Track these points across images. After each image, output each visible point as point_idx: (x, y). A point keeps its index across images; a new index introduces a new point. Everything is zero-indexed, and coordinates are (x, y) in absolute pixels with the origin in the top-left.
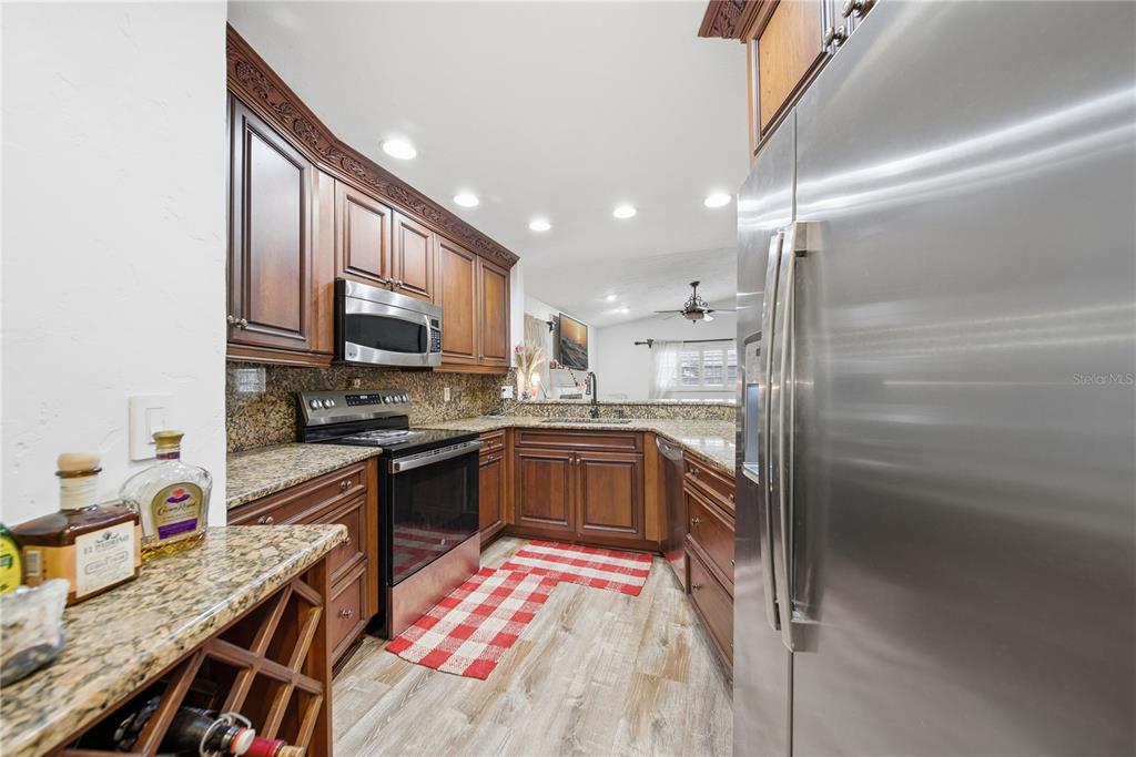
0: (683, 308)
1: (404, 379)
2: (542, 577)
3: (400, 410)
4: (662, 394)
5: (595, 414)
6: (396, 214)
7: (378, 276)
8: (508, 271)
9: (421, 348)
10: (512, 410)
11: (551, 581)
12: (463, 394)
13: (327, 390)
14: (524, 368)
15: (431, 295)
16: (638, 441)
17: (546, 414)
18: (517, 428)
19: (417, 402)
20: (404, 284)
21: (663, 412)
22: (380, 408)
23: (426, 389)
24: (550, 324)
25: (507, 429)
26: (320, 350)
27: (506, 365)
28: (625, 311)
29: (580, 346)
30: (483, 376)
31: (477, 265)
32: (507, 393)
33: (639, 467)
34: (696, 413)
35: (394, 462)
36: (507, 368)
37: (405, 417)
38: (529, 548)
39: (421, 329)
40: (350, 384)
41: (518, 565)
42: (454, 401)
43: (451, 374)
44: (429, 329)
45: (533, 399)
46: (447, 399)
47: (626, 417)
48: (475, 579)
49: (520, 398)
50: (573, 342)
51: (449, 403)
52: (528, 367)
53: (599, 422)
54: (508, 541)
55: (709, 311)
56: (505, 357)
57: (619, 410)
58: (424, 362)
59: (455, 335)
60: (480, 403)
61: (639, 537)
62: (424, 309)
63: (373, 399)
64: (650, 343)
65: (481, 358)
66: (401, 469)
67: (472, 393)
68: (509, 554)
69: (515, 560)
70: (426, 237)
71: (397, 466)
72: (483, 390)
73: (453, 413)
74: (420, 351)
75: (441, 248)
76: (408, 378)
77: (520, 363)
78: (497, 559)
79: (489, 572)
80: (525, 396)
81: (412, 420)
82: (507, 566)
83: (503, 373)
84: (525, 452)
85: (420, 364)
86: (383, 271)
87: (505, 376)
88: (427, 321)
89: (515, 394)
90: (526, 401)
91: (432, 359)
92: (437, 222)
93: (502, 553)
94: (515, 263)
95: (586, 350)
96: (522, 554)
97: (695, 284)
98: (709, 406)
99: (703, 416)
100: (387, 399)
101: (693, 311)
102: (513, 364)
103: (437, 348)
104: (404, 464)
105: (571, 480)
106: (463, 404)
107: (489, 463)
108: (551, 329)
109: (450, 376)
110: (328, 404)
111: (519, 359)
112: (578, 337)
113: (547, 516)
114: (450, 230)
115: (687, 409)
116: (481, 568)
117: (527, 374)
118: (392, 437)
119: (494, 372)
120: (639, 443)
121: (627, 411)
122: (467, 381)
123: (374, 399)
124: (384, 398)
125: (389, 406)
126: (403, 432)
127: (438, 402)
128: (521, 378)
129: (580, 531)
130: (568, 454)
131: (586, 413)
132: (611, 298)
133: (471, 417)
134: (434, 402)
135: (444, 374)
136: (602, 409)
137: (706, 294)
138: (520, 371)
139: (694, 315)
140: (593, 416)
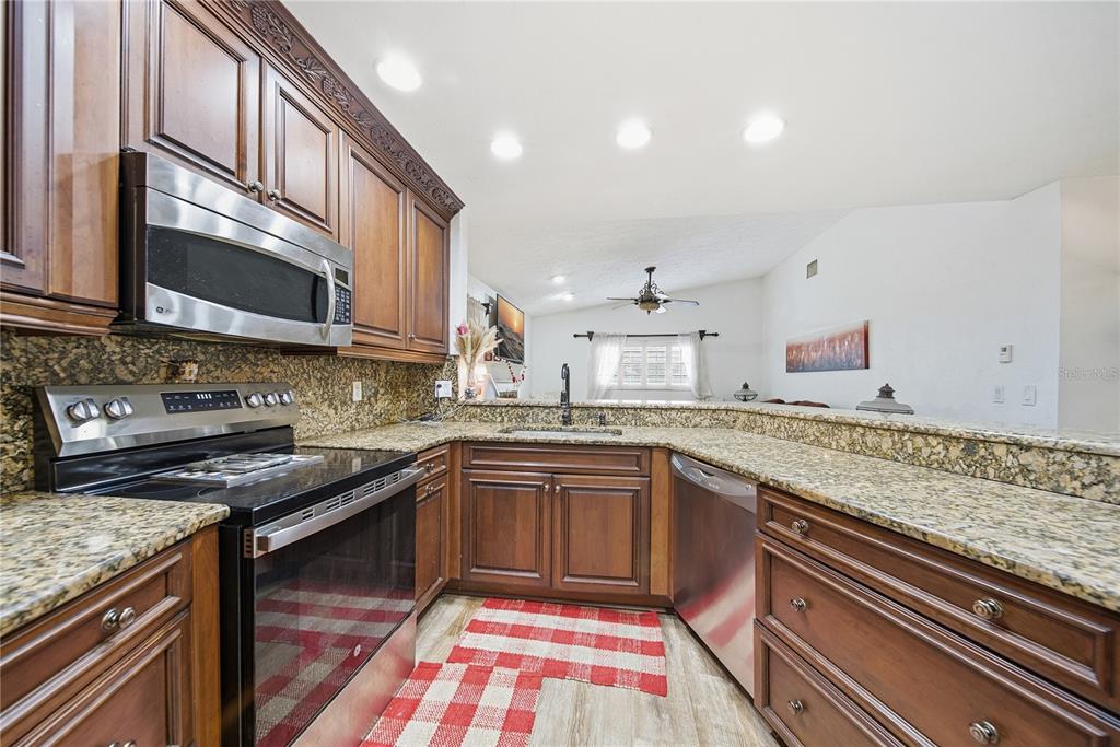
0: (638, 296)
1: (286, 367)
2: (516, 672)
3: (278, 418)
4: (603, 393)
5: (567, 420)
6: (269, 70)
7: (232, 173)
8: (448, 222)
9: (316, 314)
10: (450, 414)
11: (532, 679)
12: (382, 391)
13: (123, 383)
14: (469, 356)
15: (334, 229)
16: (643, 459)
17: (499, 419)
18: (466, 442)
19: (308, 404)
20: (285, 200)
21: (655, 418)
22: (242, 416)
23: (325, 383)
24: (486, 305)
25: (452, 443)
26: (77, 294)
27: (444, 351)
28: (568, 298)
29: (517, 335)
30: (410, 366)
31: (406, 202)
32: (444, 390)
33: (644, 495)
34: (698, 419)
35: (257, 533)
36: (444, 356)
37: (287, 428)
38: (483, 614)
39: (317, 281)
40: (175, 371)
41: (473, 651)
42: (369, 400)
43: (363, 361)
44: (331, 286)
45: (480, 399)
46: (357, 397)
47: (608, 424)
48: (409, 687)
49: (462, 397)
50: (511, 330)
51: (361, 404)
52: (474, 356)
53: (574, 431)
54: (451, 602)
55: (665, 301)
56: (442, 340)
57: (599, 415)
58: (323, 338)
59: (373, 298)
60: (404, 404)
61: (643, 591)
62: (321, 247)
63: (224, 400)
64: (590, 335)
65: (412, 338)
66: (272, 548)
67: (393, 388)
68: (455, 629)
69: (469, 641)
70: (326, 132)
71: (264, 542)
72: (409, 385)
73: (366, 419)
74: (315, 320)
75: (352, 160)
76: (293, 364)
77: (463, 349)
78: (437, 642)
79: (429, 672)
80: (469, 394)
81: (301, 432)
82: (458, 655)
83: (441, 361)
84: (477, 476)
85: (315, 340)
86: (242, 165)
87: (441, 367)
88: (327, 268)
89: (455, 392)
90: (471, 401)
91: (337, 335)
92: (344, 112)
93: (445, 628)
94: (457, 211)
95: (523, 340)
96: (477, 627)
97: (650, 270)
98: (714, 411)
99: (706, 423)
100: (254, 400)
101: (648, 300)
102: (453, 351)
103: (345, 316)
104: (281, 535)
105: (546, 516)
106: (381, 405)
107: (429, 496)
108: (487, 313)
109: (363, 366)
110: (115, 410)
111: (462, 344)
112: (516, 324)
113: (511, 565)
114: (367, 133)
115: (687, 414)
116: (417, 664)
117: (471, 366)
118: (260, 468)
119: (425, 361)
120: (645, 463)
121: (609, 416)
122: (387, 372)
123: (226, 399)
124: (247, 399)
125: (256, 411)
126: (281, 458)
127: (344, 403)
128: (463, 370)
129: (558, 585)
130: (542, 479)
131: (556, 418)
132: (559, 280)
133: (394, 423)
134: (337, 403)
135: (354, 359)
136: (575, 414)
137: (663, 283)
138: (462, 360)
139: (650, 305)
140: (565, 423)
